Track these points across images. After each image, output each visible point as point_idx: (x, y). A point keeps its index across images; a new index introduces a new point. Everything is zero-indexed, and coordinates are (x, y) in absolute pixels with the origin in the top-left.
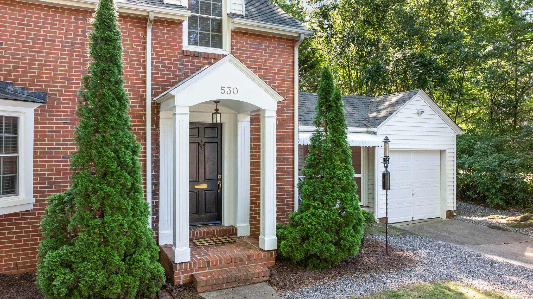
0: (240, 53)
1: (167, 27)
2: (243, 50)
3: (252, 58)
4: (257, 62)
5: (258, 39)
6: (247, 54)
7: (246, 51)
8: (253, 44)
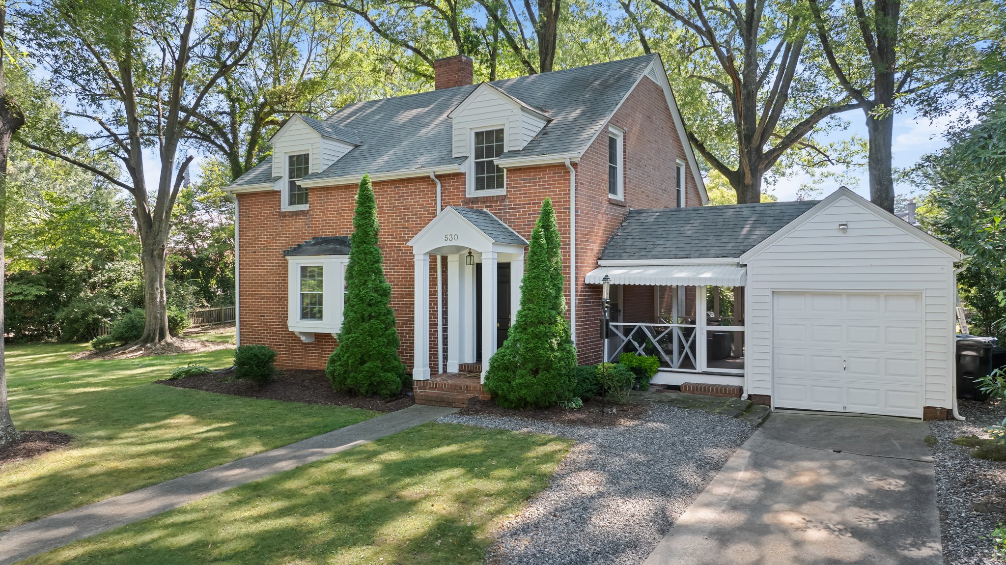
0: (514, 191)
1: (452, 179)
2: (516, 187)
3: (526, 194)
4: (531, 197)
5: (531, 172)
6: (520, 190)
7: (520, 187)
8: (526, 179)
